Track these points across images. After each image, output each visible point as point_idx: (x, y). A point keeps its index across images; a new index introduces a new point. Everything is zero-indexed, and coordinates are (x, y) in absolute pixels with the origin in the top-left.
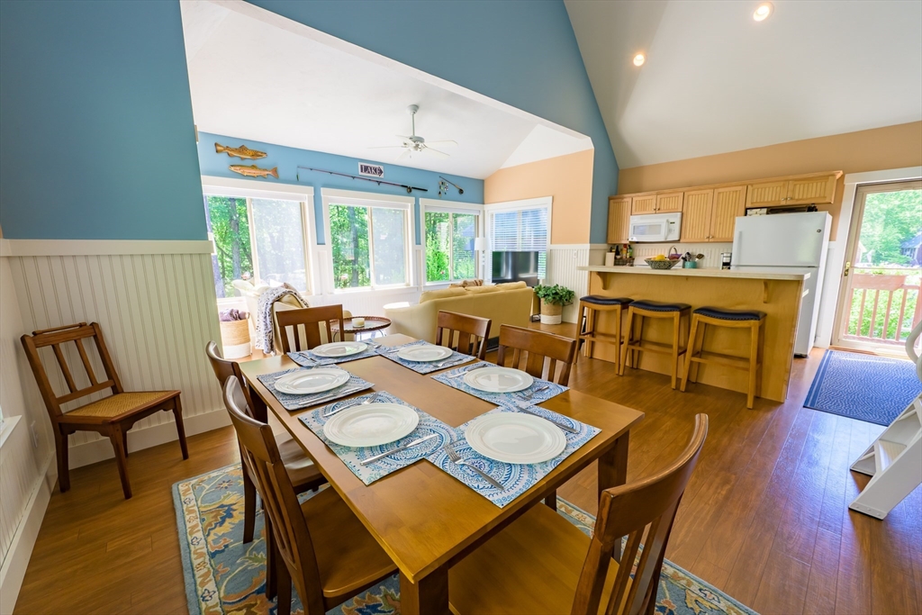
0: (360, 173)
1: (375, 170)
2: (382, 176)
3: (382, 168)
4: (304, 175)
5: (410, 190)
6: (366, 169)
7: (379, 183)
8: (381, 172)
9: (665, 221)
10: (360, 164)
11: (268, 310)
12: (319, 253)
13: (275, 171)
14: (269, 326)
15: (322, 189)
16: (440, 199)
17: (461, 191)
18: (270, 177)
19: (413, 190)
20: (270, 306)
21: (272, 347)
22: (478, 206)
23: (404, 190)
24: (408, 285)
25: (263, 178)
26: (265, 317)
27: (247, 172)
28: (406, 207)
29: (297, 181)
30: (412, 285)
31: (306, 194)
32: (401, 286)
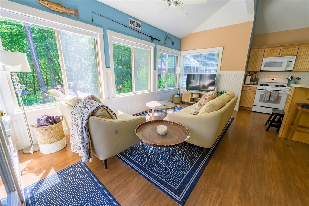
0: (129, 25)
1: (137, 24)
2: (140, 29)
3: (140, 23)
4: (97, 19)
5: (153, 39)
6: (132, 22)
7: (139, 32)
8: (140, 26)
9: (287, 60)
10: (129, 18)
11: (84, 125)
12: (107, 73)
13: (76, 11)
14: (86, 139)
15: (108, 30)
16: (165, 46)
17: (173, 43)
18: (72, 15)
19: (154, 40)
20: (86, 122)
21: (90, 154)
22: (177, 52)
23: (150, 39)
24: (150, 91)
25: (68, 15)
26: (82, 132)
27: (54, 7)
28: (150, 48)
29: (92, 22)
30: (152, 91)
31: (98, 33)
32: (146, 92)
